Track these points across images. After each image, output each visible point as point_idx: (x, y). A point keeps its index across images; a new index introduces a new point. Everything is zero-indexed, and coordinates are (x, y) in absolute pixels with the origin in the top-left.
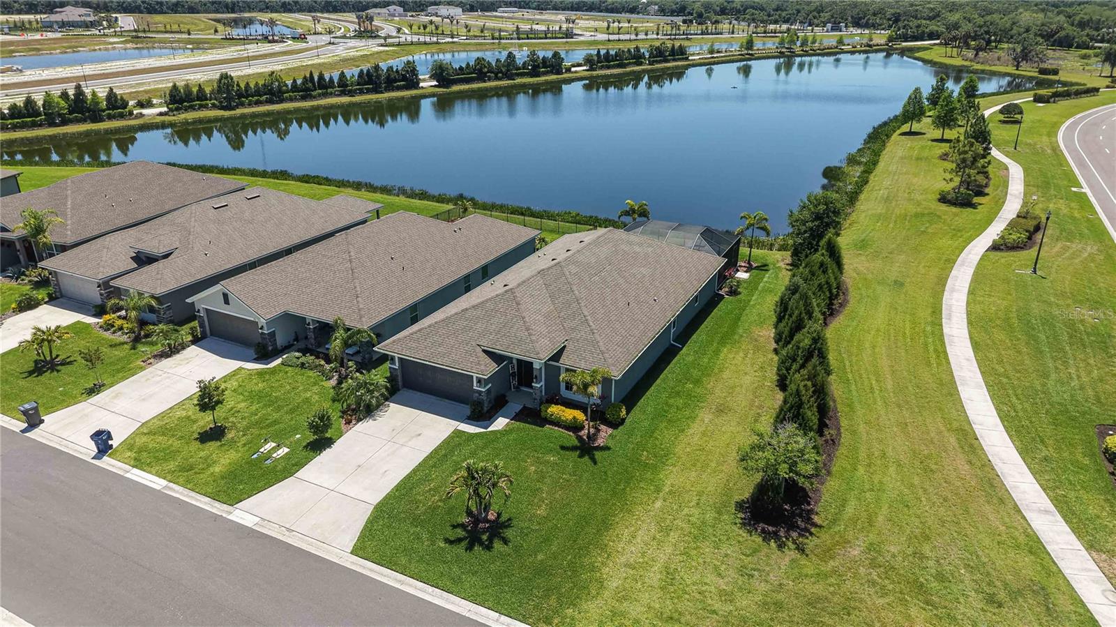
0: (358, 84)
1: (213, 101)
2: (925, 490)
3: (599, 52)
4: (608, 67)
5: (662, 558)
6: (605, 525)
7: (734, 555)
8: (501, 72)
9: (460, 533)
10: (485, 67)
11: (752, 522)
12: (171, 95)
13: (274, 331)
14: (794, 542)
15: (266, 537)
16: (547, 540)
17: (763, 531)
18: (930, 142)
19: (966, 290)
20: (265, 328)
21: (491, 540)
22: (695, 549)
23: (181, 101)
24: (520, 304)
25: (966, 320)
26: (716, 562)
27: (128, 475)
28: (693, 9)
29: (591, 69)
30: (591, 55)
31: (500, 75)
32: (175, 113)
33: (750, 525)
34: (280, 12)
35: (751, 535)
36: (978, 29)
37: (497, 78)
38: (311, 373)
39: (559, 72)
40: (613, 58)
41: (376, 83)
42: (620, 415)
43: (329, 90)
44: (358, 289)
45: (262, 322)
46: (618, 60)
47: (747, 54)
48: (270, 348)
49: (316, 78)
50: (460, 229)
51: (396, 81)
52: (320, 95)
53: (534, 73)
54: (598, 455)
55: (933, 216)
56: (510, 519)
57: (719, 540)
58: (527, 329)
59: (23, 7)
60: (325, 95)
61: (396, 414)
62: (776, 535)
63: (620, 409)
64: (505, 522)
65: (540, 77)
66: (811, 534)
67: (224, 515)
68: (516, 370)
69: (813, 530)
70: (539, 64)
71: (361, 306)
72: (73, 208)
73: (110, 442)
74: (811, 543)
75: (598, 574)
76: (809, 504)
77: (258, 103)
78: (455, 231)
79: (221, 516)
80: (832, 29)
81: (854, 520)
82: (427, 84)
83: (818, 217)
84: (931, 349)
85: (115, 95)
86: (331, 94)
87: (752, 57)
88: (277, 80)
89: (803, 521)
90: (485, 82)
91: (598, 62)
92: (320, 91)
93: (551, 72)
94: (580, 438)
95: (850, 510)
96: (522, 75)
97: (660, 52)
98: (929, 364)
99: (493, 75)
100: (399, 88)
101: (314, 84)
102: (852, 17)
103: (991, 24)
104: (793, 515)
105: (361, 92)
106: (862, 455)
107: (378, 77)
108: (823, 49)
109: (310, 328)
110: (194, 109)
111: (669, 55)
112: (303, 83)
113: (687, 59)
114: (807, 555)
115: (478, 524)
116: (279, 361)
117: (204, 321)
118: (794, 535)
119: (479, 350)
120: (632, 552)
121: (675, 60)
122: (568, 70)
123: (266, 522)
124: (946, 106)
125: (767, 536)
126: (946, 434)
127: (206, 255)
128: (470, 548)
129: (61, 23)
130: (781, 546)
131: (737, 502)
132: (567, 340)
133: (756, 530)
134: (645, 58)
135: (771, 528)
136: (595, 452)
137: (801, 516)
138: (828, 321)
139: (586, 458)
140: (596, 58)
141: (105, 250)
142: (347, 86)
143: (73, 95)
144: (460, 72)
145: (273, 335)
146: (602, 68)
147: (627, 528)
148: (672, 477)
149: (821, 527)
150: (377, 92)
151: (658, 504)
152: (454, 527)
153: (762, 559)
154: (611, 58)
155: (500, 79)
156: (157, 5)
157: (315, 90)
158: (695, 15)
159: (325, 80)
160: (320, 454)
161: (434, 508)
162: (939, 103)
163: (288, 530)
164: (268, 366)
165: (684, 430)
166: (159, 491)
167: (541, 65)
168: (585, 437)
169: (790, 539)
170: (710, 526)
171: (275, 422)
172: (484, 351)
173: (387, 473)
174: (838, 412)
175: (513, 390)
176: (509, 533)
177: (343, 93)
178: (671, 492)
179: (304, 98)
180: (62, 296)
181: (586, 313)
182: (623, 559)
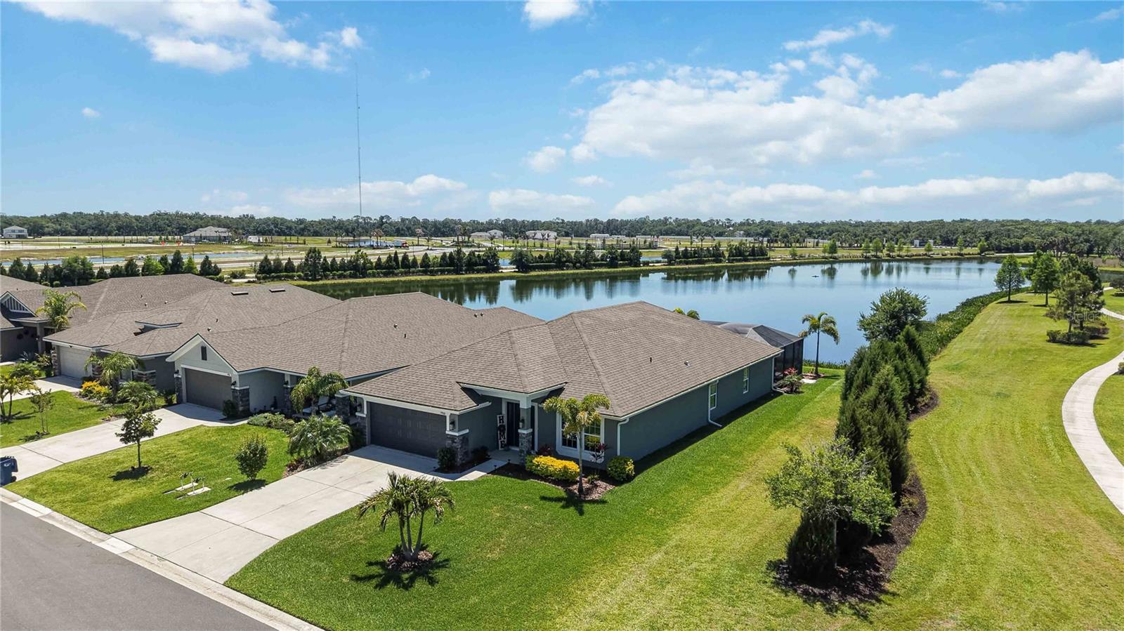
0: (441, 266)
1: (299, 273)
2: (1056, 568)
3: (677, 249)
4: (687, 263)
5: (649, 612)
6: (577, 573)
7: (757, 614)
8: (580, 262)
9: (376, 570)
10: (564, 256)
11: (790, 583)
12: (261, 266)
13: (248, 389)
14: (852, 607)
15: (128, 564)
16: (491, 584)
17: (805, 592)
18: (1033, 307)
19: (1093, 402)
20: (238, 384)
21: (412, 580)
22: (700, 604)
23: (270, 271)
24: (514, 343)
25: (1095, 423)
26: (728, 621)
27: (14, 504)
28: (778, 233)
29: (670, 263)
30: (670, 251)
31: (578, 265)
32: (261, 281)
33: (786, 585)
34: (393, 236)
35: (786, 595)
36: (1077, 237)
37: (575, 267)
38: (275, 431)
39: (637, 265)
40: (691, 255)
41: (457, 266)
42: (625, 468)
43: (412, 270)
44: (346, 345)
45: (235, 377)
46: (697, 257)
47: (831, 258)
48: (241, 409)
49: (400, 259)
50: (482, 315)
51: (476, 264)
52: (402, 273)
53: (613, 264)
54: (587, 507)
55: (1040, 351)
56: (447, 560)
57: (737, 597)
58: (518, 365)
59: (174, 230)
60: (406, 274)
61: (353, 464)
62: (825, 599)
63: (626, 462)
64: (440, 562)
65: (617, 268)
66: (879, 601)
67: (93, 542)
68: (505, 423)
69: (882, 597)
70: (617, 257)
71: (344, 359)
72: (104, 302)
73: (14, 474)
74: (876, 610)
75: (549, 623)
76: (877, 570)
77: (340, 277)
78: (476, 316)
79: (90, 542)
80: (920, 245)
81: (947, 591)
82: (507, 267)
83: (893, 316)
84: (1051, 444)
85: (210, 263)
86: (413, 272)
87: (836, 260)
88: (362, 257)
89: (866, 586)
90: (563, 270)
91: (676, 258)
92: (403, 270)
93: (630, 265)
94: (570, 493)
95: (940, 580)
96: (601, 266)
97: (740, 251)
98: (1048, 455)
99: (571, 264)
100: (478, 271)
101: (397, 263)
102: (941, 236)
103: (1090, 233)
104: (852, 578)
105: (443, 272)
106: (959, 527)
107: (460, 259)
108: (911, 256)
109: (287, 388)
110: (281, 280)
111: (749, 255)
112: (387, 261)
113: (768, 259)
114: (871, 623)
115: (403, 562)
116: (246, 422)
117: (181, 384)
118: (853, 600)
119: (457, 387)
120: (605, 603)
121: (754, 260)
122: (646, 264)
123: (139, 550)
124: (1046, 269)
125: (809, 598)
126: (1081, 516)
127: (209, 330)
128: (381, 586)
129: (199, 238)
130: (831, 610)
131: (771, 561)
132: (566, 383)
133: (795, 591)
134: (724, 257)
135: (816, 591)
136: (585, 505)
137: (864, 580)
138: (911, 417)
139: (572, 509)
140: (674, 254)
141: (110, 324)
142: (429, 266)
143: (172, 260)
144: (539, 260)
145: (245, 393)
146: (680, 263)
147: (606, 577)
148: (683, 533)
149: (894, 594)
150: (457, 273)
151: (657, 557)
152: (370, 564)
153: (798, 621)
154: (689, 254)
155: (577, 268)
156: (287, 229)
157: (398, 268)
158: (780, 237)
159: (408, 260)
160: (243, 494)
161: (352, 546)
162: (1037, 267)
163: (161, 559)
164: (233, 425)
165: (709, 493)
166: (37, 518)
167: (619, 257)
168: (576, 491)
169: (847, 604)
170: (726, 582)
171: (211, 466)
172: (464, 389)
173: (313, 513)
174: (924, 489)
175: (500, 449)
176: (439, 574)
177: (425, 273)
178: (677, 546)
179: (386, 275)
180: (60, 374)
181: (594, 357)
182: (589, 610)
